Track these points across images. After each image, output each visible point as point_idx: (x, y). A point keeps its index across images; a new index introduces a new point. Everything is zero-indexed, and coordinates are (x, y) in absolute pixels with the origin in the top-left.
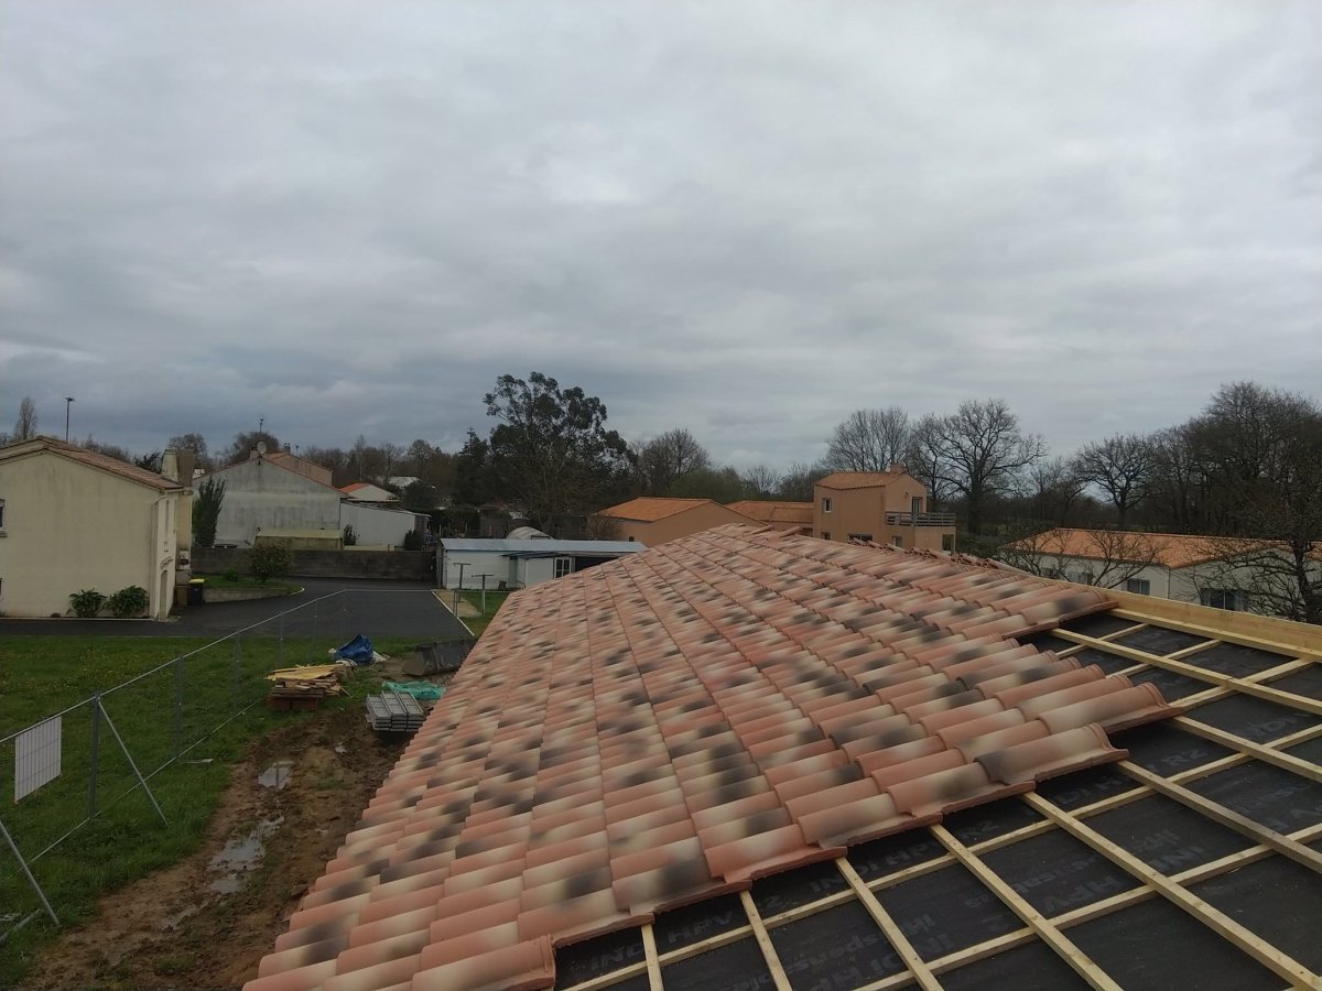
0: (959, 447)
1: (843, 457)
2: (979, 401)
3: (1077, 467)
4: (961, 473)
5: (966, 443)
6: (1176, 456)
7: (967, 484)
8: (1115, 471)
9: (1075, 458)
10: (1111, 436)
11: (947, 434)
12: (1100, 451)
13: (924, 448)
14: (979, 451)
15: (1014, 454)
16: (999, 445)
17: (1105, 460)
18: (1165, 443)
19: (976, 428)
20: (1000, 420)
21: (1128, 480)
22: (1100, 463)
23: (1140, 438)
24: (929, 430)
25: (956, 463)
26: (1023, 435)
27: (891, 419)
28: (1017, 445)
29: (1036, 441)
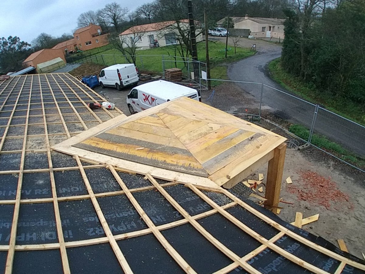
0: (108, 15)
1: (81, 25)
2: (109, 3)
3: (137, 12)
4: (111, 20)
5: (109, 13)
6: (159, 5)
7: (113, 22)
8: (146, 11)
9: (136, 10)
10: (143, 4)
11: (104, 12)
12: (141, 8)
13: (100, 17)
14: (113, 14)
15: (122, 13)
16: (118, 12)
17: (143, 9)
18: (156, 3)
19: (111, 9)
20: (116, 6)
21: (149, 13)
22: (142, 10)
23: (150, 3)
24: (100, 13)
25: (108, 18)
26: (123, 8)
27: (90, 13)
28: (122, 11)
29: (126, 8)
